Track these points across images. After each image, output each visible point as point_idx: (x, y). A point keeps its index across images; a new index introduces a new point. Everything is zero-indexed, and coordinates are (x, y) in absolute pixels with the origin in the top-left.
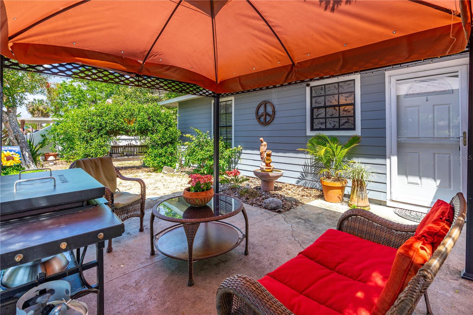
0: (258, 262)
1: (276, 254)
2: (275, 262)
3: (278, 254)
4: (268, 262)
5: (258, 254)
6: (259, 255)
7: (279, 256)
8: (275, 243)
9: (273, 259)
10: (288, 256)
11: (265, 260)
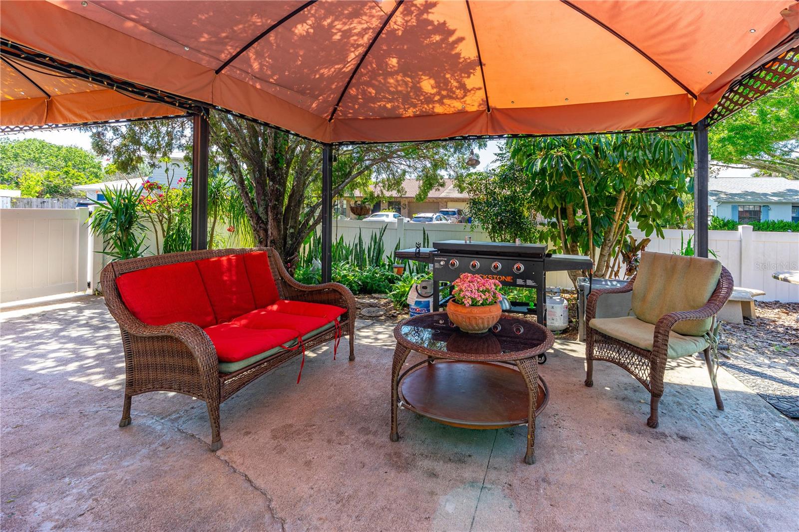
0: (365, 431)
1: (334, 455)
2: (334, 438)
3: (330, 458)
4: (346, 434)
5: (373, 445)
6: (369, 444)
7: (327, 453)
8: (343, 489)
9: (340, 444)
10: (309, 458)
11: (353, 437)
